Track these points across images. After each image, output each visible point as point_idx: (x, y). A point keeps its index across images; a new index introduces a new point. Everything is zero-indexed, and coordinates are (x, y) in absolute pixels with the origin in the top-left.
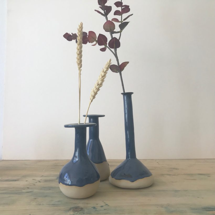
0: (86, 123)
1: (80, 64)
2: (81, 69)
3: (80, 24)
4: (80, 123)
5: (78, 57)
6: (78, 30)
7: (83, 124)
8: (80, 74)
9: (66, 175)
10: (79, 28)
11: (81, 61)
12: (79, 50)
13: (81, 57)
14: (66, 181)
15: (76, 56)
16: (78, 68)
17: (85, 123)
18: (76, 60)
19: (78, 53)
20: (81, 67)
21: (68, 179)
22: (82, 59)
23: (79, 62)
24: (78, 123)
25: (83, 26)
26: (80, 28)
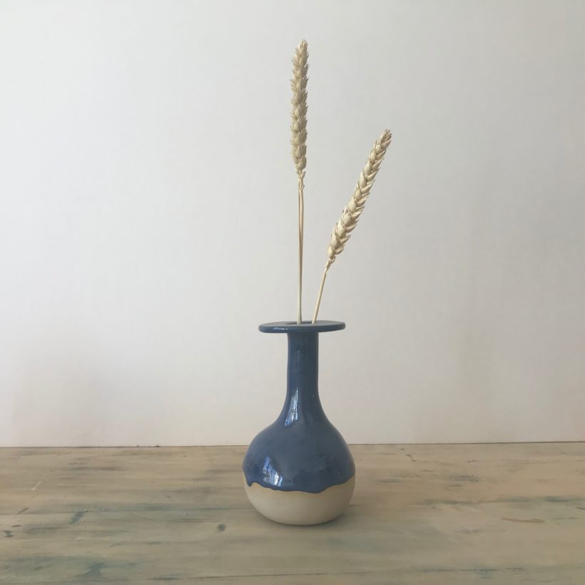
0: (317, 319)
1: (301, 157)
2: (303, 171)
3: (301, 47)
4: (303, 320)
5: (296, 140)
6: (294, 64)
7: (311, 322)
8: (302, 185)
9: (268, 461)
10: (296, 56)
11: (303, 151)
12: (296, 118)
13: (303, 138)
14: (268, 476)
15: (290, 135)
16: (296, 170)
17: (315, 322)
18: (291, 147)
19: (296, 126)
20: (304, 166)
21: (272, 472)
22: (307, 143)
23: (297, 153)
24: (296, 319)
25: (308, 50)
26: (300, 56)
